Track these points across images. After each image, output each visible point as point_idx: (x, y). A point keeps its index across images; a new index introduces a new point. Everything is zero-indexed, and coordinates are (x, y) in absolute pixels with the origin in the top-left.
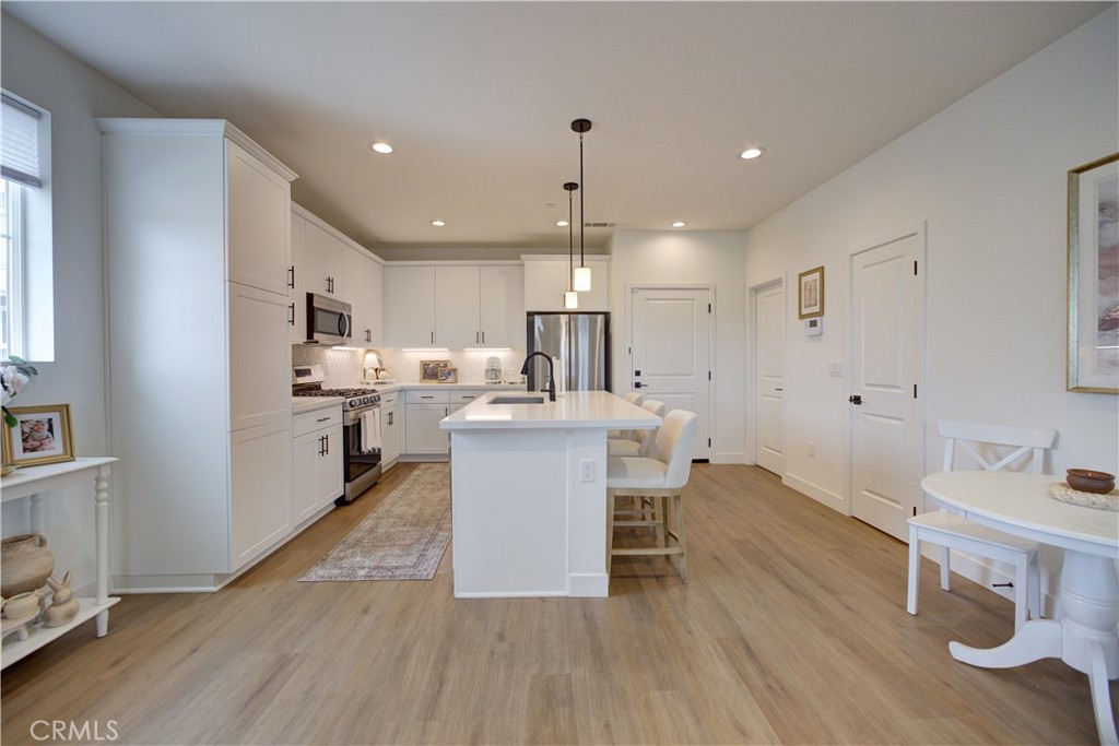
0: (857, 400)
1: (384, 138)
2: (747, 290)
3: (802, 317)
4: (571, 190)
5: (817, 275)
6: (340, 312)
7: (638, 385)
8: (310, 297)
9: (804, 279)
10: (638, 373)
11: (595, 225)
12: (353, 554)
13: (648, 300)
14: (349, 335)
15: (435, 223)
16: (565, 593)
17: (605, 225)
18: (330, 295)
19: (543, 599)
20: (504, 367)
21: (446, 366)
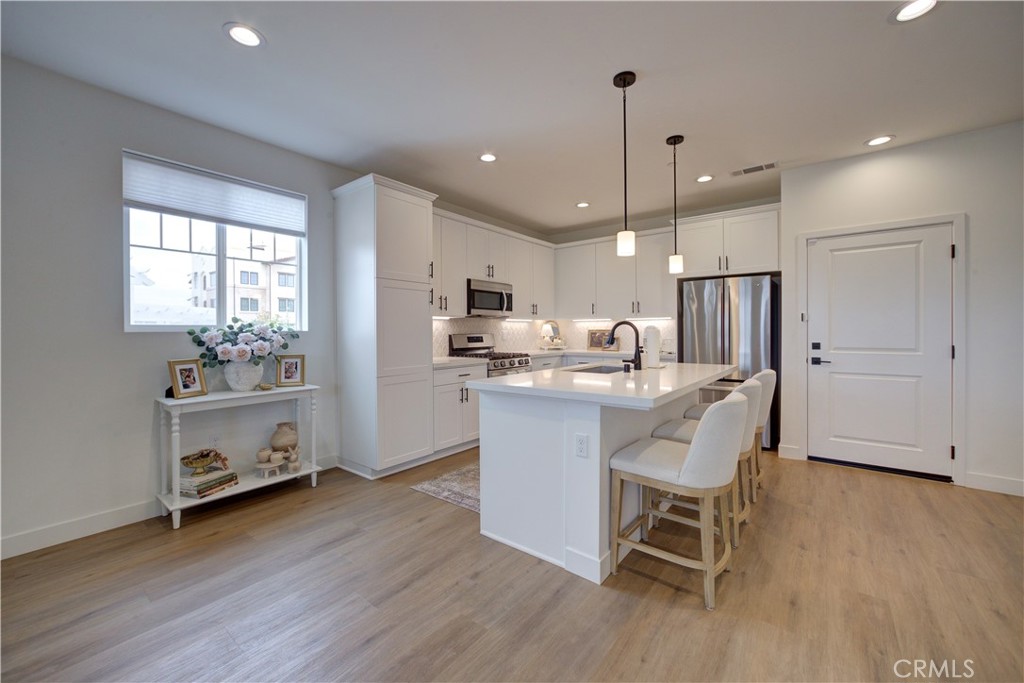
1: (489, 150)
4: (675, 144)
6: (499, 291)
8: (469, 281)
10: (816, 346)
11: (746, 171)
12: (455, 480)
14: (510, 308)
15: (580, 205)
16: (561, 563)
17: (760, 168)
18: (491, 279)
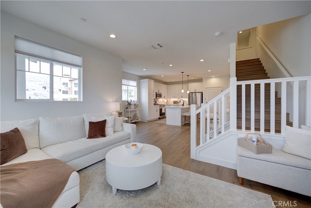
4: (188, 76)
8: (156, 93)
13: (209, 90)
14: (162, 97)
16: (177, 125)
18: (159, 92)
21: (177, 101)
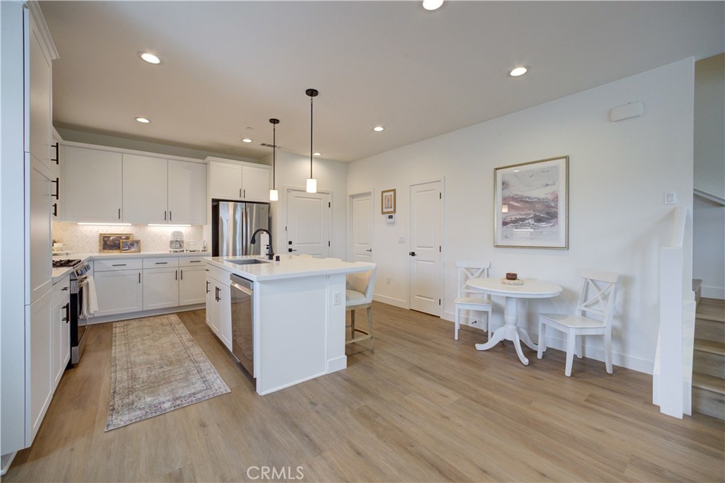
0: (413, 254)
2: (348, 197)
3: (383, 213)
4: (274, 123)
5: (392, 193)
7: (290, 250)
9: (385, 194)
10: (290, 243)
11: (269, 146)
13: (297, 197)
15: (139, 120)
16: (325, 372)
19: (315, 379)
20: (186, 239)
21: (127, 238)
